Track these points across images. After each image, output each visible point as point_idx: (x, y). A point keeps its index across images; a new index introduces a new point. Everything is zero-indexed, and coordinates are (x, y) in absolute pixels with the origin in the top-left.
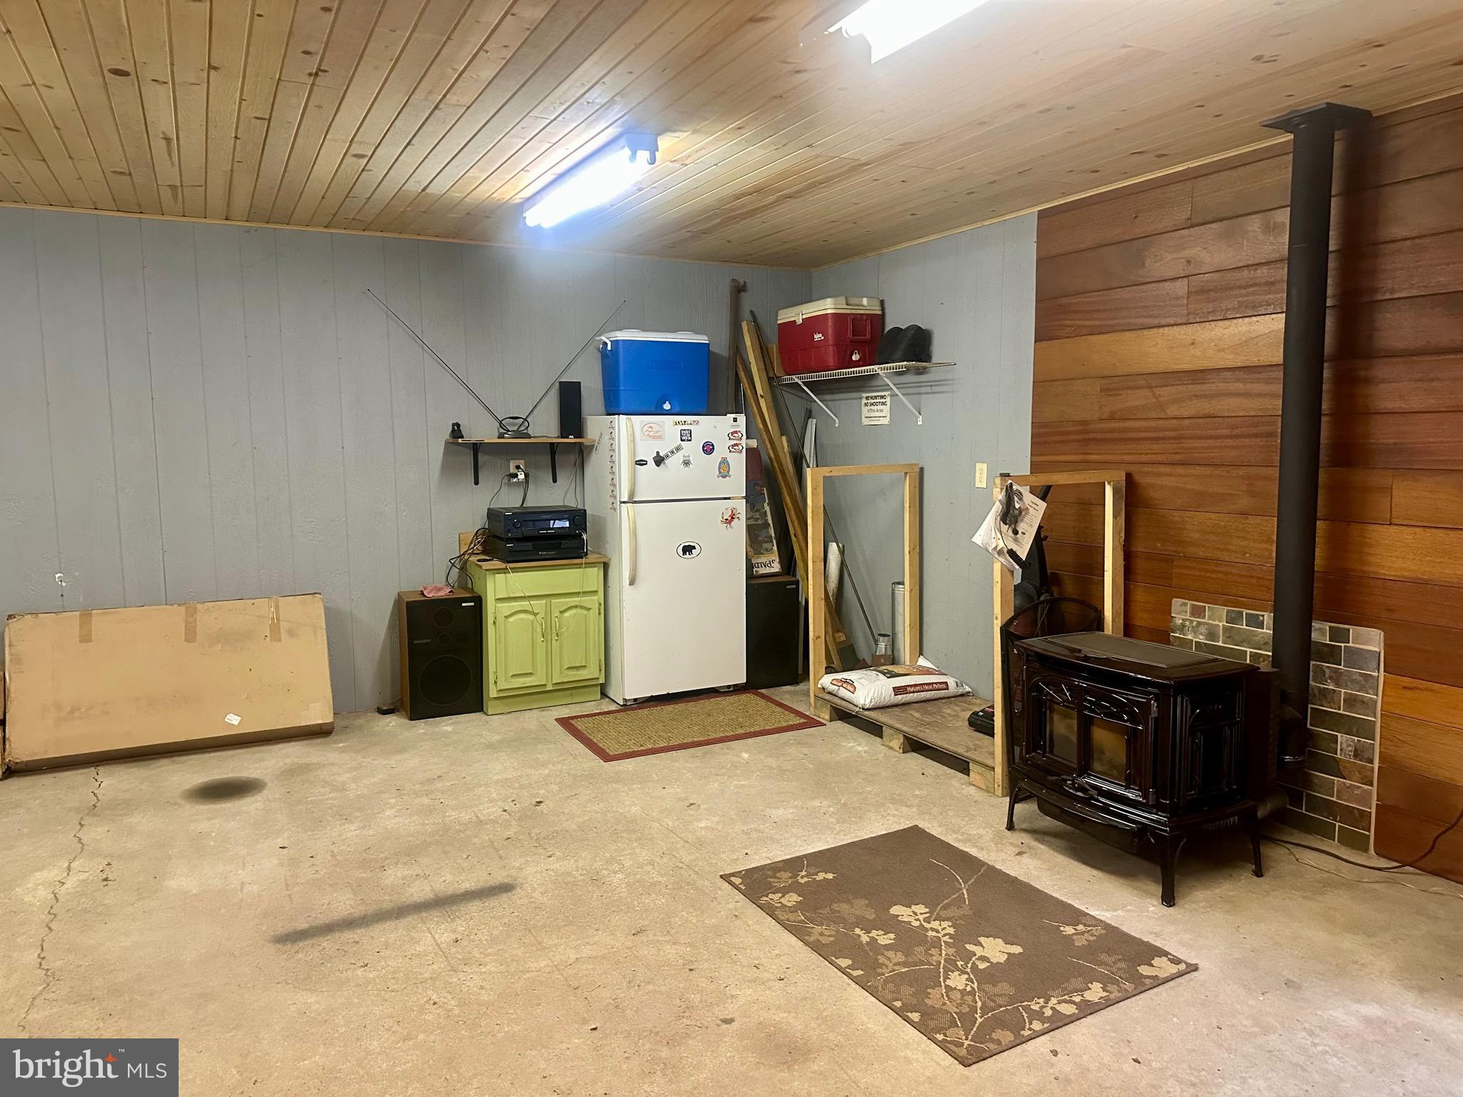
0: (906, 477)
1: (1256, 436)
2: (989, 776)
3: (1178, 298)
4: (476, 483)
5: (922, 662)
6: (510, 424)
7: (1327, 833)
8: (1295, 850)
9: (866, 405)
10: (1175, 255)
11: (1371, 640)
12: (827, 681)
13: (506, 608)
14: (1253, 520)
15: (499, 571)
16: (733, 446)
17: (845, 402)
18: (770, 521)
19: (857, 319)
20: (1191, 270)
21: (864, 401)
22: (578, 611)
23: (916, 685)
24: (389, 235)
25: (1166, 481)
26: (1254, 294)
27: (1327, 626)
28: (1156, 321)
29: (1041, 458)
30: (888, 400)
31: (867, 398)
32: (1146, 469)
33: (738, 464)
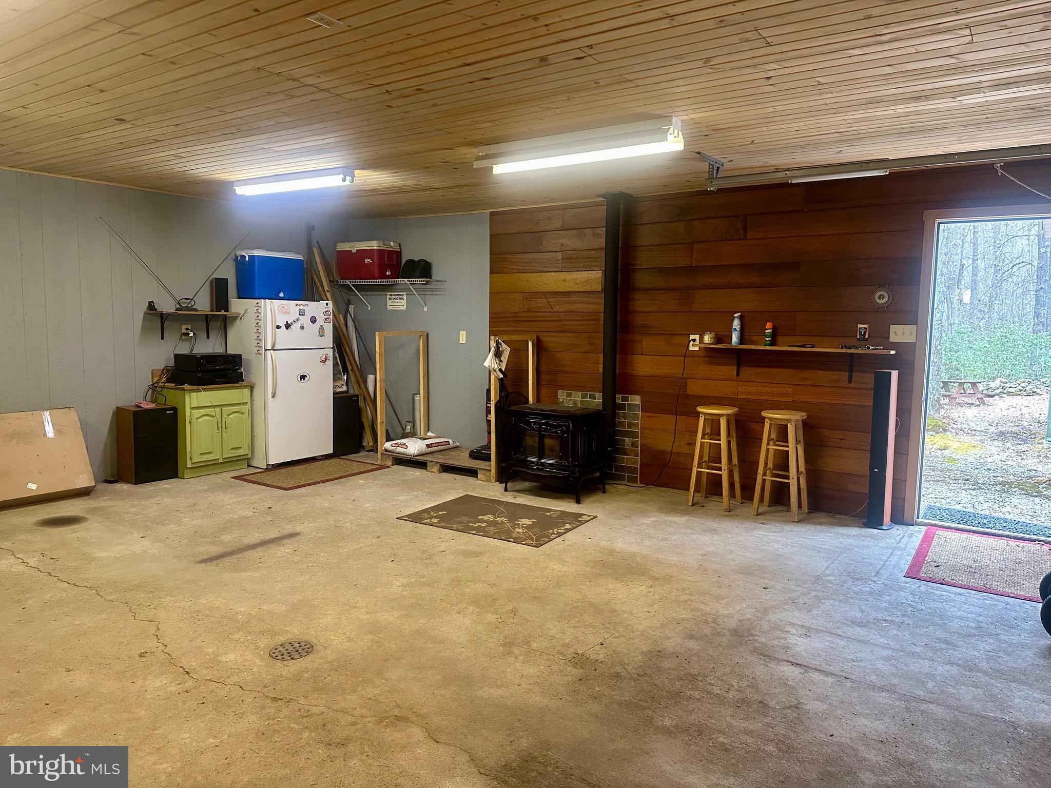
0: (420, 338)
1: (591, 320)
2: (488, 474)
3: (557, 260)
4: (162, 338)
5: (429, 434)
6: (182, 303)
7: (621, 478)
8: (615, 486)
9: (390, 299)
10: (556, 241)
11: (636, 400)
12: (388, 445)
13: (197, 413)
14: (590, 355)
15: (193, 391)
16: (326, 319)
17: (375, 297)
18: (339, 363)
19: (389, 252)
20: (563, 249)
21: (388, 297)
22: (237, 414)
23: (435, 443)
24: (112, 184)
25: (553, 339)
26: (589, 261)
27: (620, 396)
28: (548, 269)
29: (494, 329)
30: (405, 297)
31: (390, 295)
32: (545, 334)
33: (329, 328)
